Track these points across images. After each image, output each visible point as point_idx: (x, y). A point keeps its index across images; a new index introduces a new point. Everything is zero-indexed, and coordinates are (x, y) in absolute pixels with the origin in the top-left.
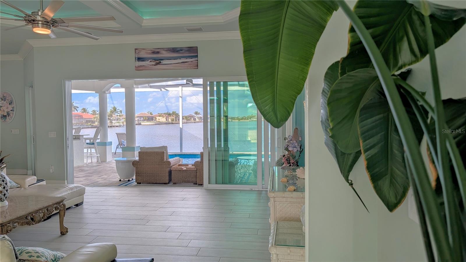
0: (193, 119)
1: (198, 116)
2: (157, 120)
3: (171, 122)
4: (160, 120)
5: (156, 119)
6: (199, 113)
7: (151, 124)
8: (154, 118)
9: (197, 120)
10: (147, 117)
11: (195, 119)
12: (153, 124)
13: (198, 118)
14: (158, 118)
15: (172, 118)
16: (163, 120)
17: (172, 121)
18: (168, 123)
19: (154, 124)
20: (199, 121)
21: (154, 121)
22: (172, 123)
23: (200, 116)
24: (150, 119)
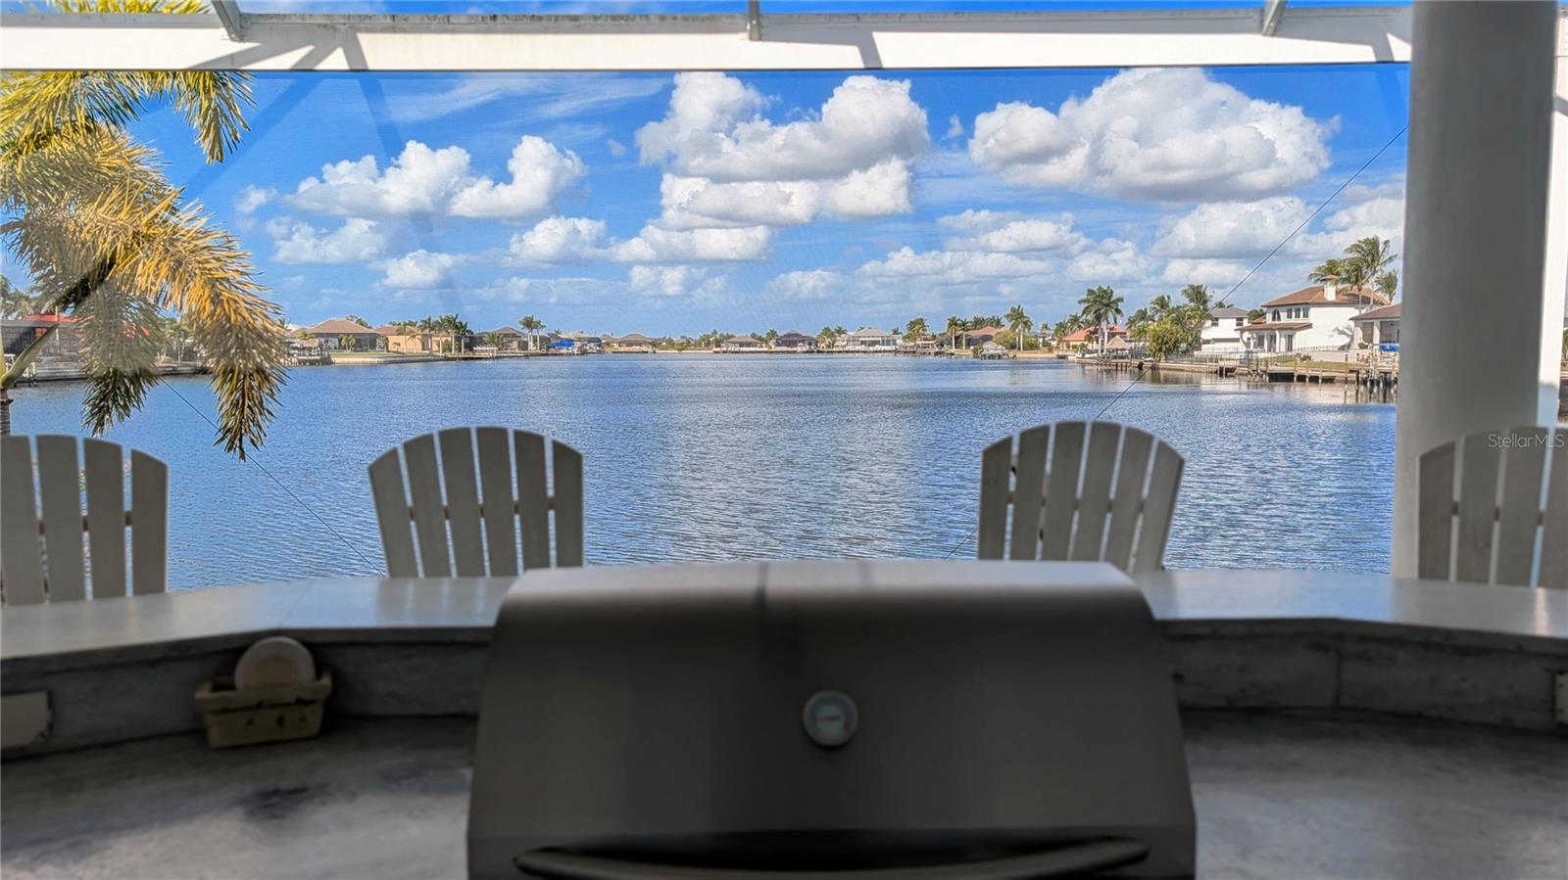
0: (515, 344)
1: (535, 333)
2: (391, 347)
3: (440, 354)
4: (402, 346)
5: (386, 342)
6: (538, 322)
7: (368, 359)
8: (379, 342)
9: (532, 347)
10: (354, 334)
11: (526, 343)
12: (377, 360)
13: (535, 341)
14: (393, 339)
15: (444, 339)
16: (411, 345)
17: (445, 351)
18: (430, 357)
19: (382, 360)
20: (539, 351)
21: (378, 349)
22: (445, 359)
23: (543, 333)
24: (365, 342)
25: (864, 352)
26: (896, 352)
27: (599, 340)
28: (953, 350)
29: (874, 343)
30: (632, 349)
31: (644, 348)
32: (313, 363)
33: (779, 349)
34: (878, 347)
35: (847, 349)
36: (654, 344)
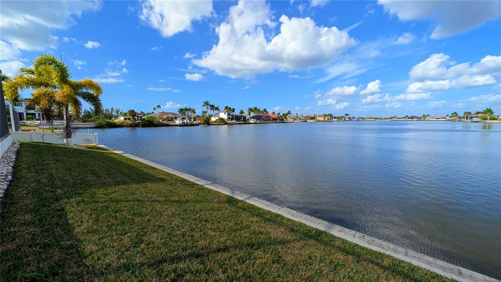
0: (343, 119)
1: (348, 116)
2: (317, 119)
4: (319, 119)
7: (313, 121)
8: (315, 118)
9: (347, 119)
13: (348, 118)
15: (328, 118)
16: (322, 119)
17: (328, 120)
18: (324, 121)
19: (315, 121)
22: (328, 121)
23: (349, 116)
24: (313, 118)
25: (435, 120)
26: (446, 120)
27: (363, 118)
28: (465, 120)
29: (439, 118)
30: (370, 120)
31: (373, 120)
32: (304, 121)
33: (408, 120)
34: (440, 119)
35: (430, 120)
36: (376, 119)
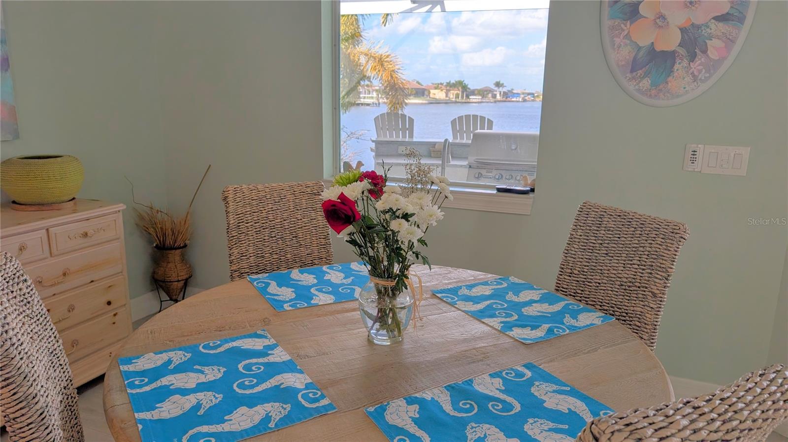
0: (490, 95)
1: (500, 89)
2: (431, 95)
3: (454, 100)
4: (436, 95)
5: (429, 93)
6: (503, 84)
7: (420, 101)
8: (426, 93)
9: (498, 97)
10: (415, 89)
11: (494, 96)
12: (424, 102)
13: (500, 94)
14: (432, 91)
15: (456, 92)
16: (440, 95)
17: (456, 98)
18: (449, 101)
19: (427, 102)
20: (502, 99)
21: (425, 96)
22: (456, 102)
23: (505, 89)
24: (420, 93)
27: (533, 94)
